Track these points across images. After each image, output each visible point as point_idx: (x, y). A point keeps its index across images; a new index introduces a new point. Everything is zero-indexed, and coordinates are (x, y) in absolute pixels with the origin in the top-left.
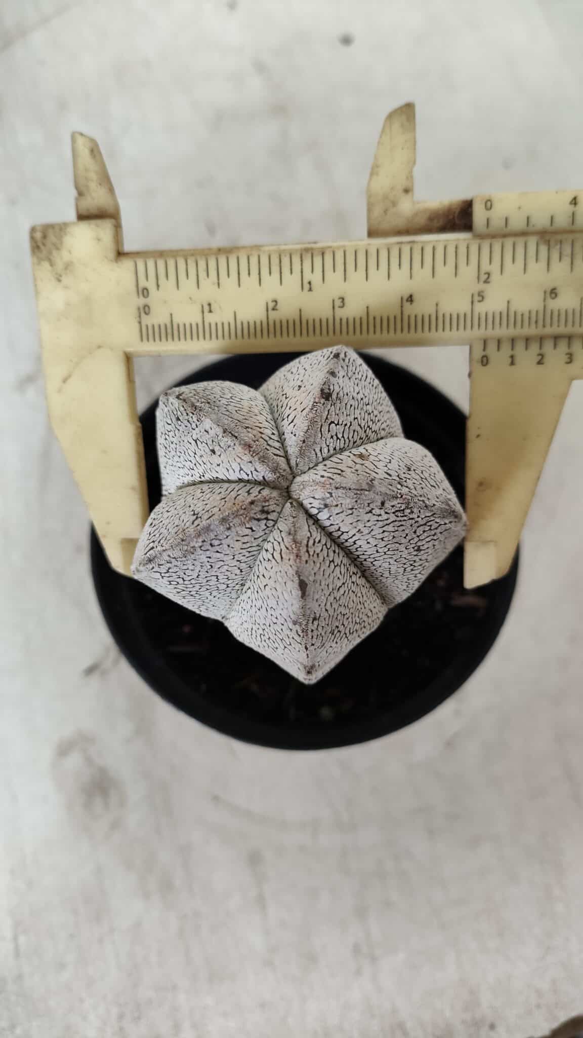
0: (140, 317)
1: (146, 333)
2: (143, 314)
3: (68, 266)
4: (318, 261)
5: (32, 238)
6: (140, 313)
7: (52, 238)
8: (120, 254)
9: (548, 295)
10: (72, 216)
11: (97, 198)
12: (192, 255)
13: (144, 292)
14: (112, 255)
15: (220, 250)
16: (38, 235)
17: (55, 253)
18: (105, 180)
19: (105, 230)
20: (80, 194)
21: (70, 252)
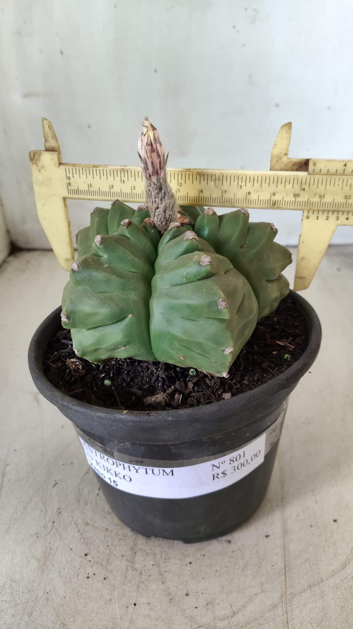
0: (68, 186)
1: (69, 191)
2: (68, 185)
3: (43, 167)
4: (126, 173)
5: (30, 155)
6: (67, 185)
7: (37, 156)
8: (60, 164)
9: (200, 191)
11: (52, 143)
12: (84, 167)
13: (69, 178)
14: (57, 164)
15: (93, 166)
16: (32, 155)
17: (38, 162)
18: (55, 138)
19: (55, 155)
20: (46, 141)
21: (43, 162)
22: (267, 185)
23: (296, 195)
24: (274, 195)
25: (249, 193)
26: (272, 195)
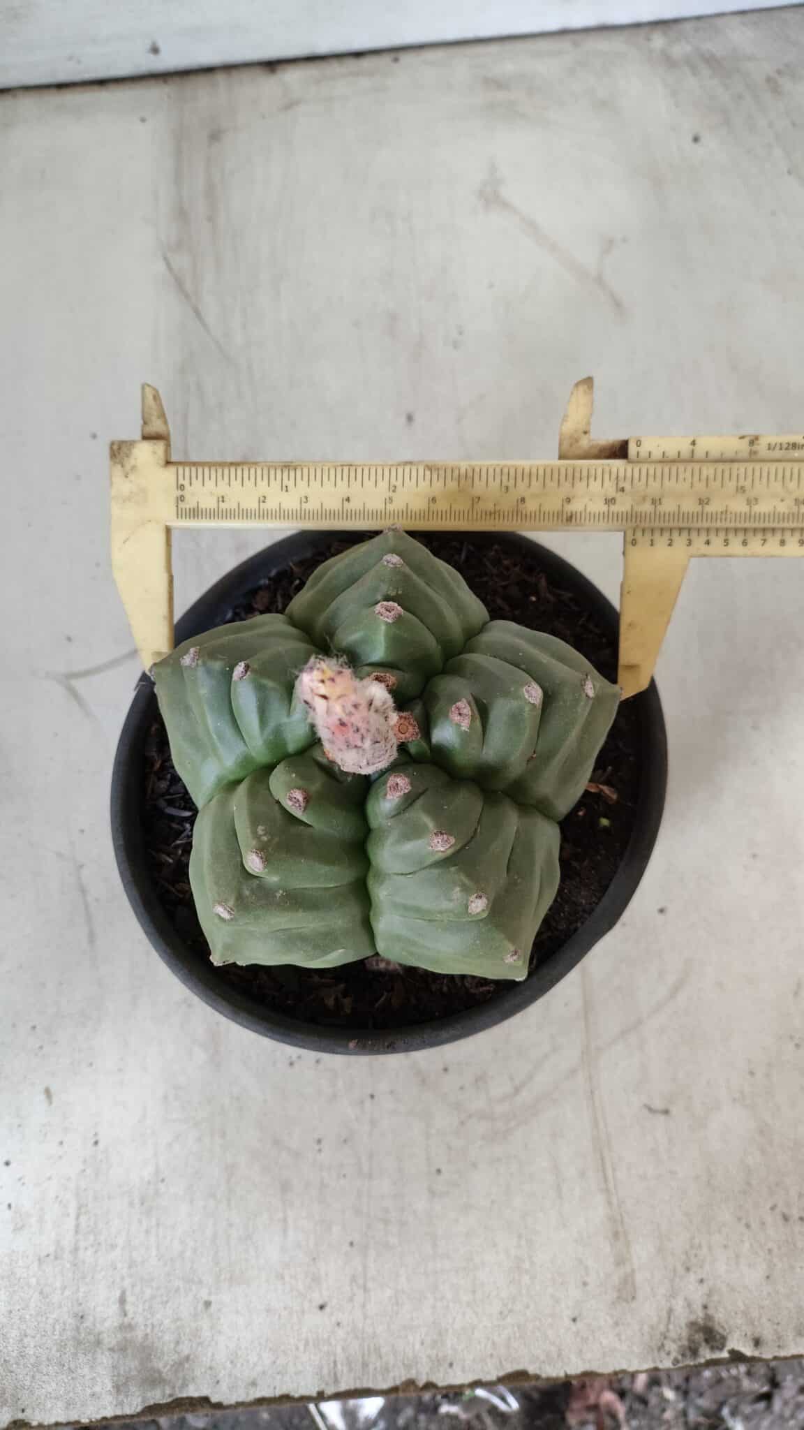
0: (178, 503)
1: (180, 514)
2: (180, 502)
3: (134, 468)
4: (292, 473)
5: (111, 448)
6: (177, 500)
7: (124, 449)
8: (168, 462)
9: (431, 502)
10: (137, 436)
11: (156, 426)
12: (214, 465)
13: (182, 487)
14: (162, 462)
15: (232, 464)
16: (115, 447)
17: (126, 459)
18: (162, 415)
19: (160, 447)
20: (145, 423)
21: (136, 459)
22: (555, 484)
23: (609, 501)
24: (569, 502)
25: (521, 501)
26: (565, 504)
